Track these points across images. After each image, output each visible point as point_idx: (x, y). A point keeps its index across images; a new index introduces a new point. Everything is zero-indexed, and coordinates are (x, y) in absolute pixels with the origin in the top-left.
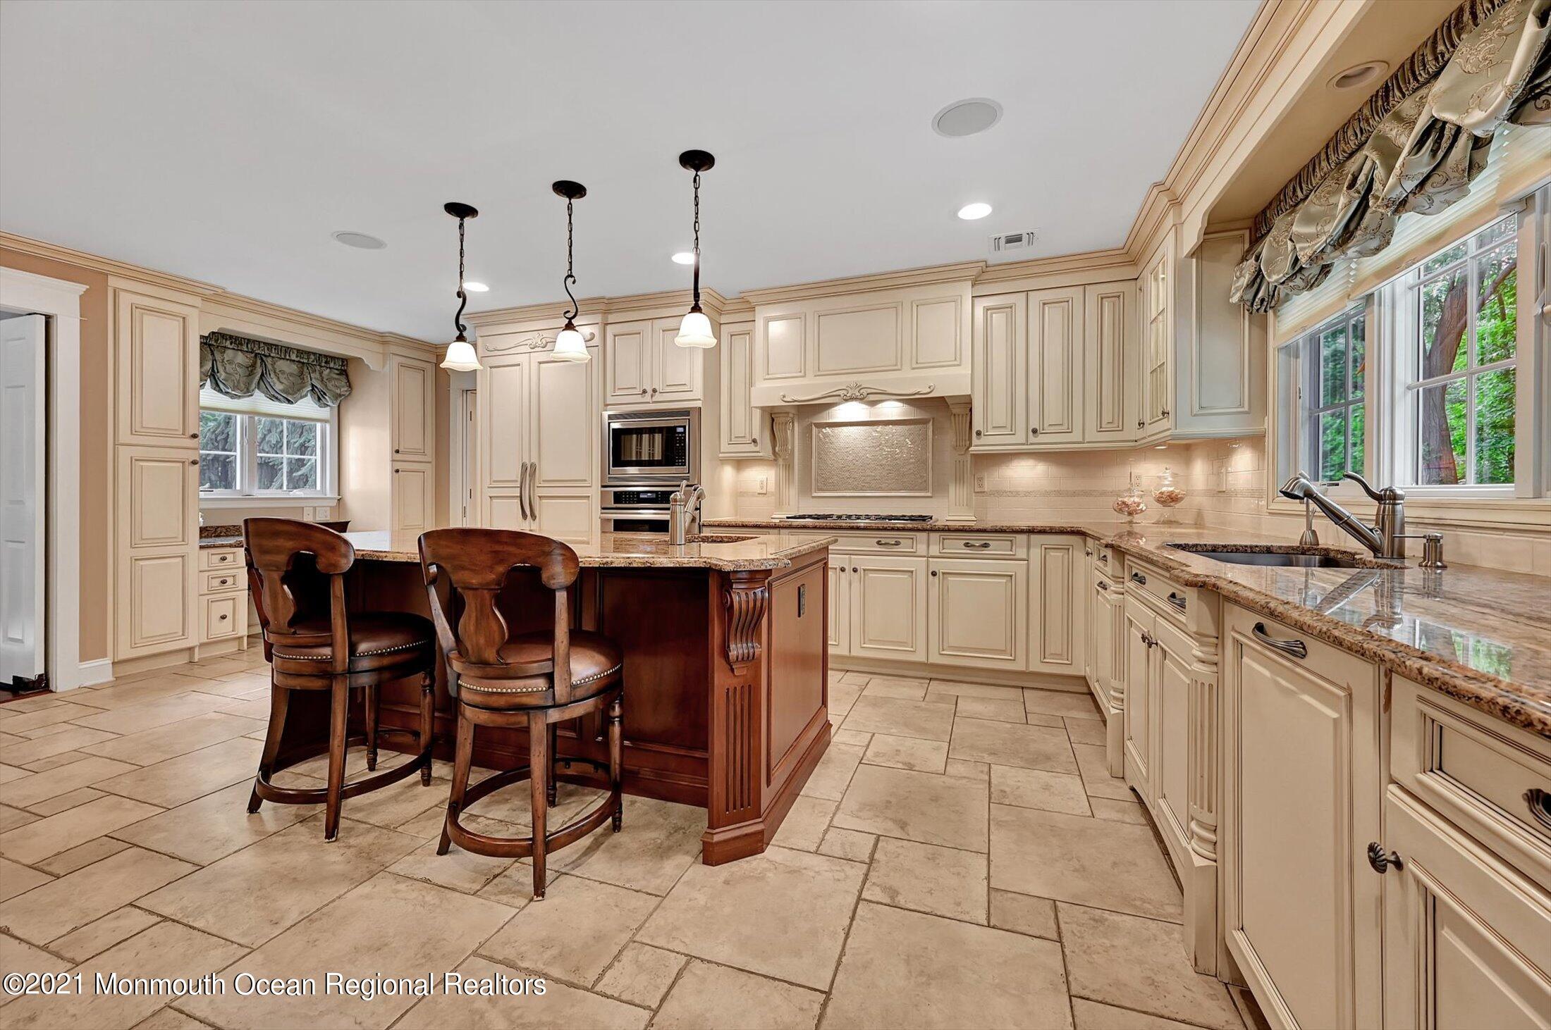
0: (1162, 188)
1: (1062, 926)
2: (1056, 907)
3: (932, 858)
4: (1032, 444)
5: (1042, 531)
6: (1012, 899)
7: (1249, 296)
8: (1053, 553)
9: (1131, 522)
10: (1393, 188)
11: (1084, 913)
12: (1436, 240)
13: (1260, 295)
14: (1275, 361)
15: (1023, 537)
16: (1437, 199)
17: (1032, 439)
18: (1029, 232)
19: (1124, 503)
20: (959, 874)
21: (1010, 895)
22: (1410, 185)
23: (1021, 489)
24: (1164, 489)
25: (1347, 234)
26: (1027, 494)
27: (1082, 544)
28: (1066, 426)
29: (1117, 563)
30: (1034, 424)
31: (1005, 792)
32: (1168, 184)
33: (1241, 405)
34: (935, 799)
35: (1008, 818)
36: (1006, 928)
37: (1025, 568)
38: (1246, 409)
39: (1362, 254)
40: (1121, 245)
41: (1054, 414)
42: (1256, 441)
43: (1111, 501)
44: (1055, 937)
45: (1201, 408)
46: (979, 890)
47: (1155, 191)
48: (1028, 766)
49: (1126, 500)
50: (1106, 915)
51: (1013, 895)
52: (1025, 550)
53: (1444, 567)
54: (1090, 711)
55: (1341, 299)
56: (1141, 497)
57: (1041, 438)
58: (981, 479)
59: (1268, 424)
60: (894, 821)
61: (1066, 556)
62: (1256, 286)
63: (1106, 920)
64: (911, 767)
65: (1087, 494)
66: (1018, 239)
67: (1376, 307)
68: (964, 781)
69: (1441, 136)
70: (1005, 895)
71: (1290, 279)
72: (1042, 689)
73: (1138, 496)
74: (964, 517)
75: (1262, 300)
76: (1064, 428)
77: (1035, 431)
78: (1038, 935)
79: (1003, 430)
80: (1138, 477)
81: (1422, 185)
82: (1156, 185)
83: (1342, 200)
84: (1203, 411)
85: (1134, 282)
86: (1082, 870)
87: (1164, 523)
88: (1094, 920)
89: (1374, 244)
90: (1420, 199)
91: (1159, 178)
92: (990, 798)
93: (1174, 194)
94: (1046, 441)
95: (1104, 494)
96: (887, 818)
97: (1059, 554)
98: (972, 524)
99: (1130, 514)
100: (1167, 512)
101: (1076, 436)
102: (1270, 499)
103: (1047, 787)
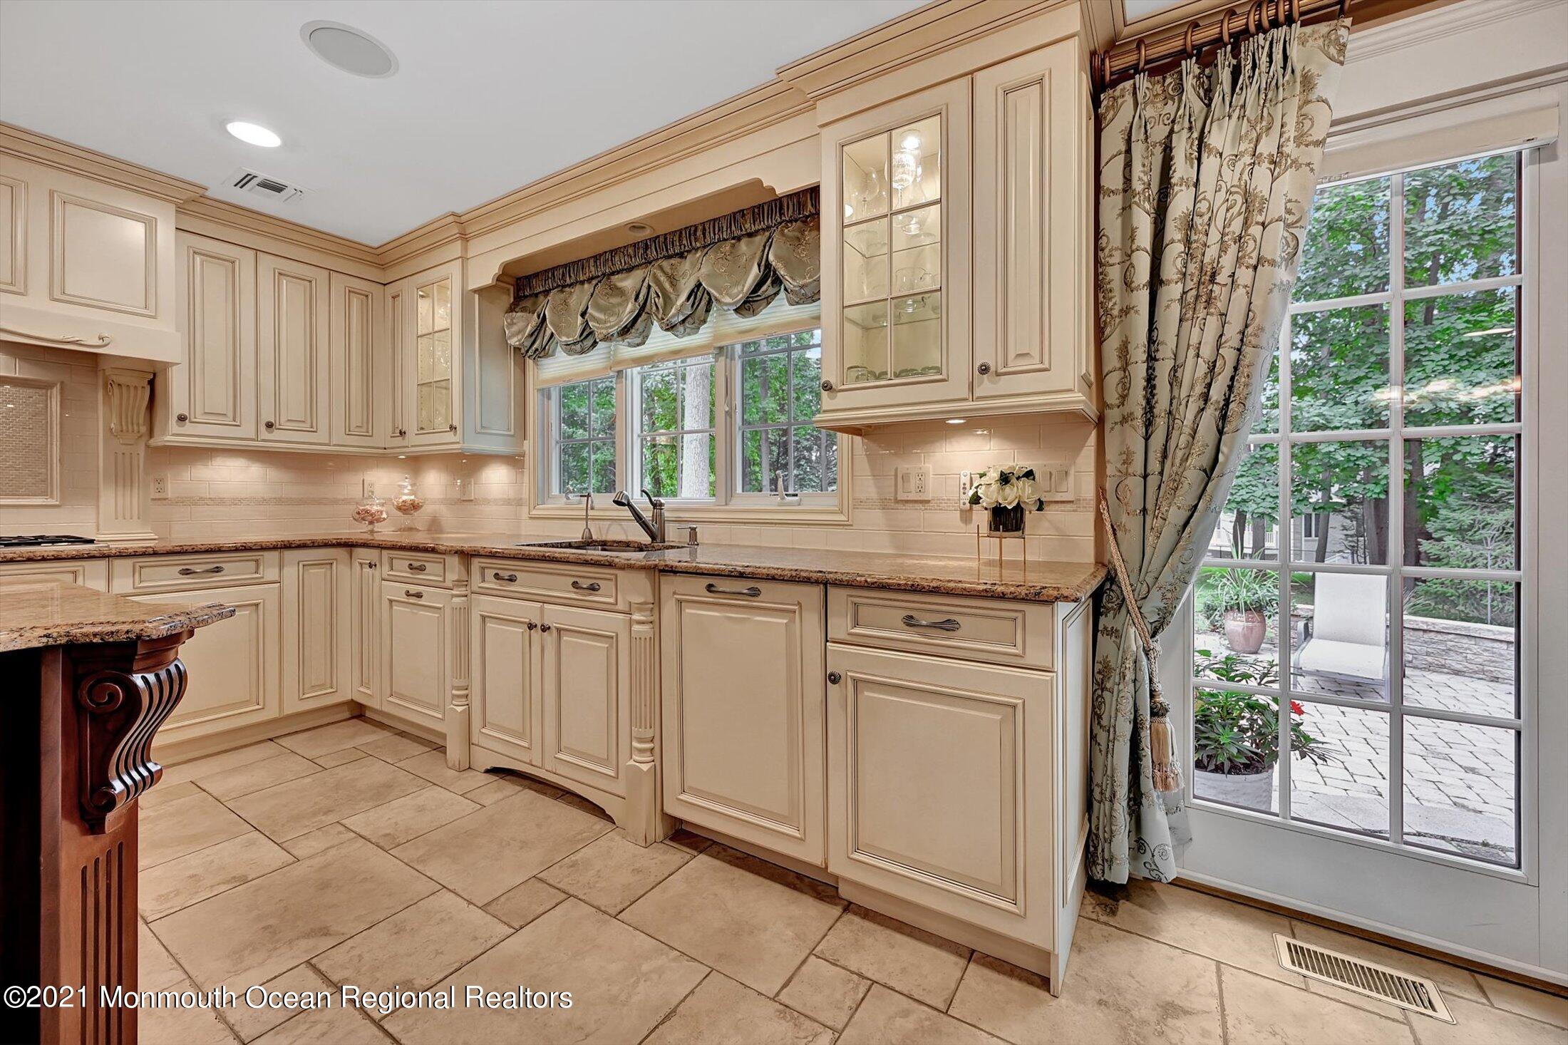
0: (458, 219)
1: (559, 886)
2: (541, 880)
3: (399, 931)
4: (263, 440)
5: (302, 546)
6: (508, 899)
7: (528, 344)
8: (313, 571)
9: (372, 532)
10: (673, 316)
11: (561, 867)
12: (675, 354)
13: (535, 346)
14: (533, 398)
15: (274, 555)
16: (688, 330)
17: (264, 434)
18: (298, 188)
19: (367, 512)
20: (442, 920)
21: (503, 899)
22: (681, 318)
23: (225, 496)
24: (405, 498)
25: (625, 331)
26: (236, 502)
27: (348, 556)
28: (309, 425)
29: (463, 568)
30: (268, 416)
31: (389, 834)
32: (464, 219)
33: (509, 430)
34: (324, 886)
35: (421, 852)
36: (531, 919)
37: (277, 591)
38: (512, 433)
39: (630, 345)
40: (376, 245)
41: (294, 407)
42: (514, 461)
43: (352, 508)
44: (565, 896)
45: (482, 427)
46: (476, 915)
47: (451, 219)
48: (376, 803)
49: (368, 507)
50: (573, 858)
51: (505, 896)
52: (277, 570)
53: (698, 545)
54: (375, 732)
55: (605, 368)
56: (382, 505)
57: (276, 435)
58: (159, 481)
59: (528, 446)
60: (307, 935)
61: (329, 572)
62: (534, 337)
63: (577, 860)
64: (244, 880)
65: (319, 502)
66: (278, 188)
67: (624, 380)
68: (333, 852)
69: (695, 298)
70: (499, 902)
71: (574, 344)
72: (296, 732)
73: (378, 504)
74: (139, 535)
75: (537, 350)
76: (306, 426)
77: (269, 425)
78: (554, 904)
79: (221, 418)
80: (371, 485)
81: (684, 321)
82: (453, 214)
83: (630, 306)
84: (483, 430)
85: (382, 286)
86: (524, 845)
87: (404, 530)
88: (571, 866)
89: (638, 340)
90: (681, 329)
91: (459, 211)
92: (382, 848)
93: (465, 230)
94: (280, 440)
95: (335, 502)
96: (291, 942)
97: (321, 571)
98: (152, 544)
99: (371, 523)
100: (406, 520)
101: (322, 436)
102: (532, 506)
103: (421, 809)
